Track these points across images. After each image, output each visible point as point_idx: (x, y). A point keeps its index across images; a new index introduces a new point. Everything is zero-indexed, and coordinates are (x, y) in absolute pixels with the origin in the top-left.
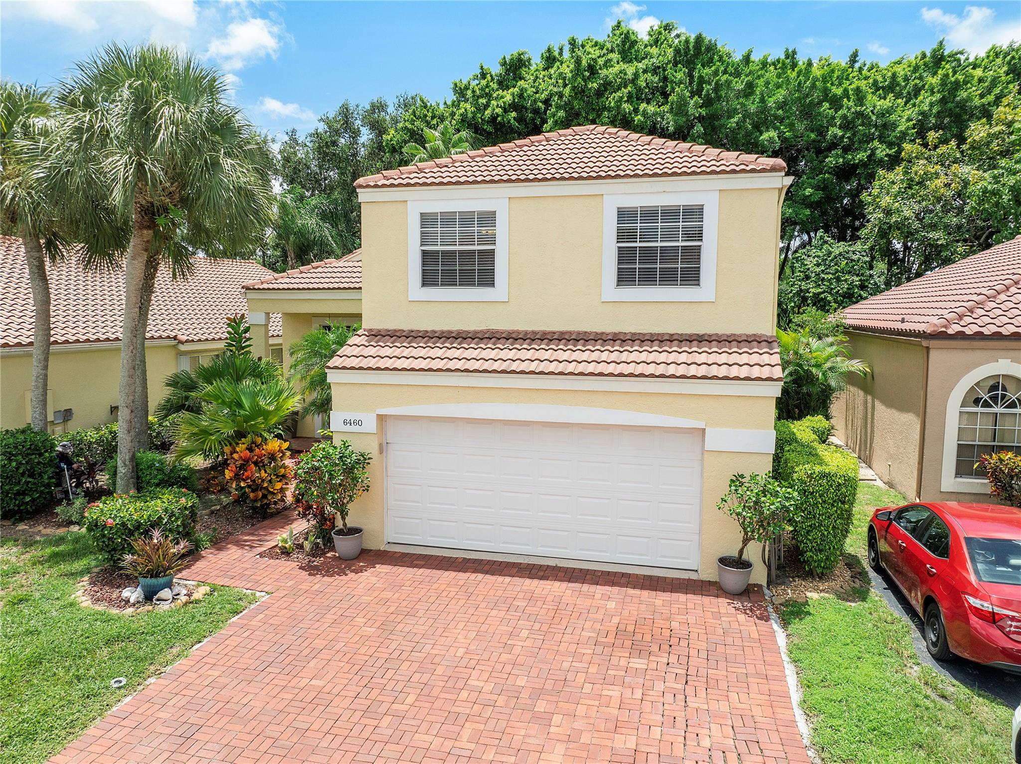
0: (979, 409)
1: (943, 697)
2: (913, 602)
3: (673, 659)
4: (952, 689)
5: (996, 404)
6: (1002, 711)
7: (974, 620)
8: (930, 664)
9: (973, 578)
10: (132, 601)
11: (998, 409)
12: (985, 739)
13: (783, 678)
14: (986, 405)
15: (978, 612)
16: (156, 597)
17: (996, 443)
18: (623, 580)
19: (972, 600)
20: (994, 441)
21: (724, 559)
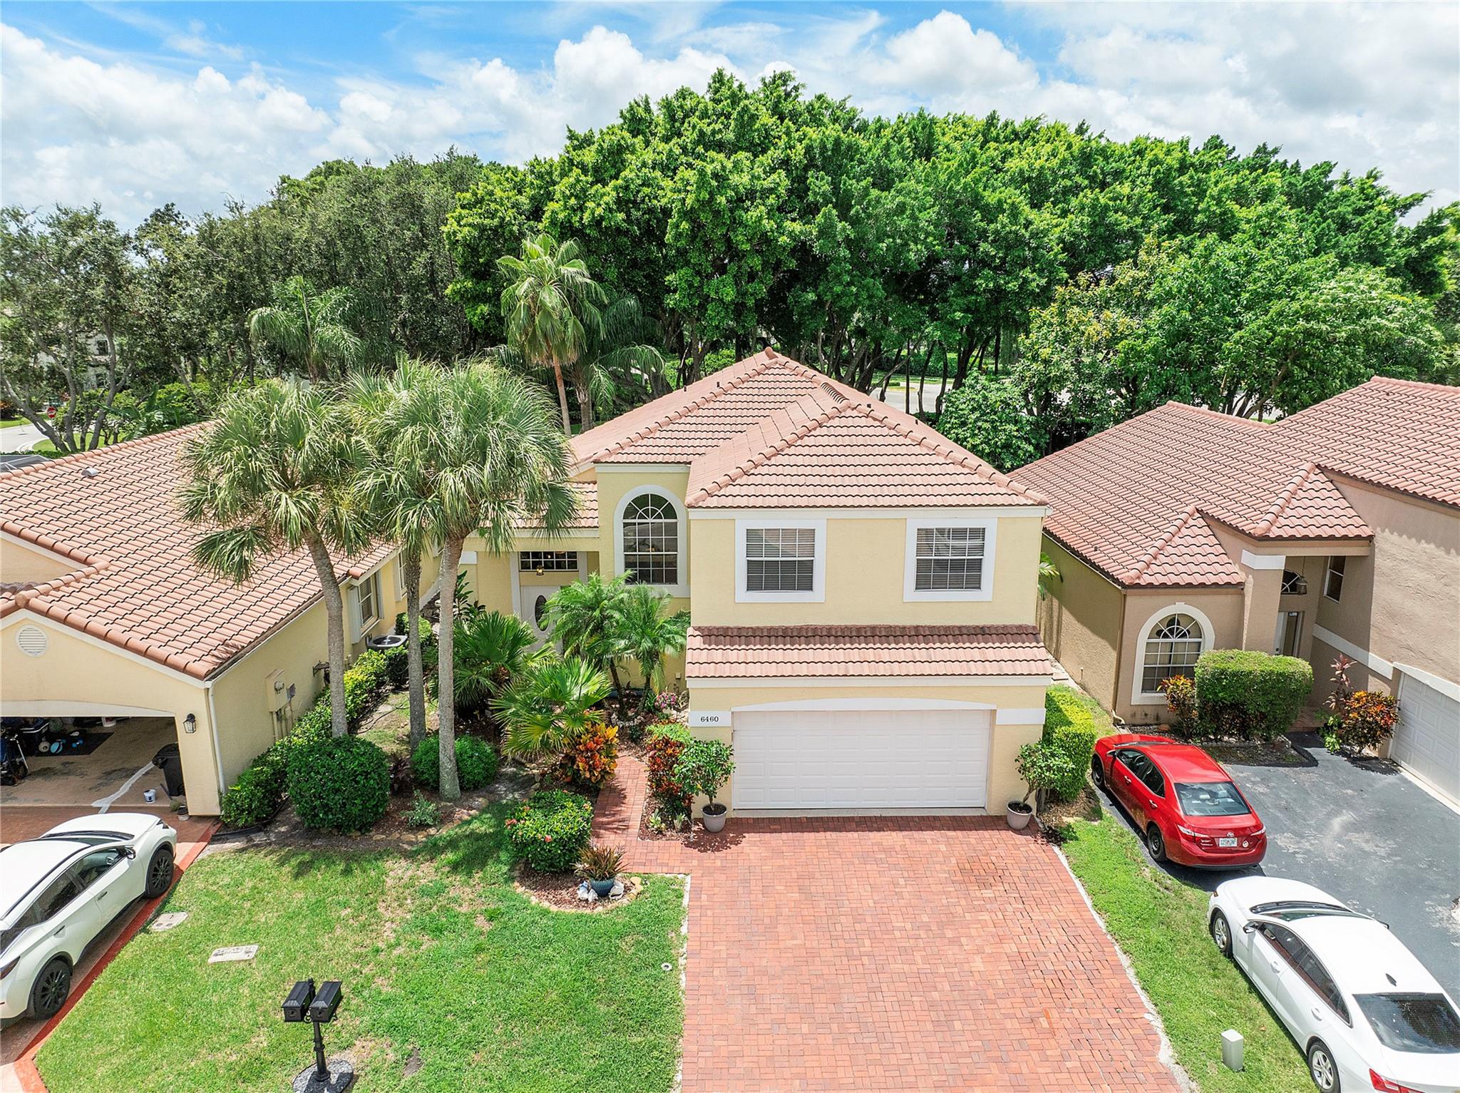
0: (1161, 640)
1: (1166, 888)
2: (1138, 822)
3: (1007, 887)
4: (1169, 882)
5: (1173, 635)
6: (1199, 893)
7: (1183, 840)
8: (1154, 865)
9: (1181, 813)
10: (590, 900)
11: (1173, 639)
12: (1193, 912)
13: (1076, 891)
14: (1166, 636)
15: (1186, 836)
16: (611, 894)
17: (1172, 665)
18: (938, 824)
19: (1182, 829)
20: (1170, 662)
21: (1011, 805)
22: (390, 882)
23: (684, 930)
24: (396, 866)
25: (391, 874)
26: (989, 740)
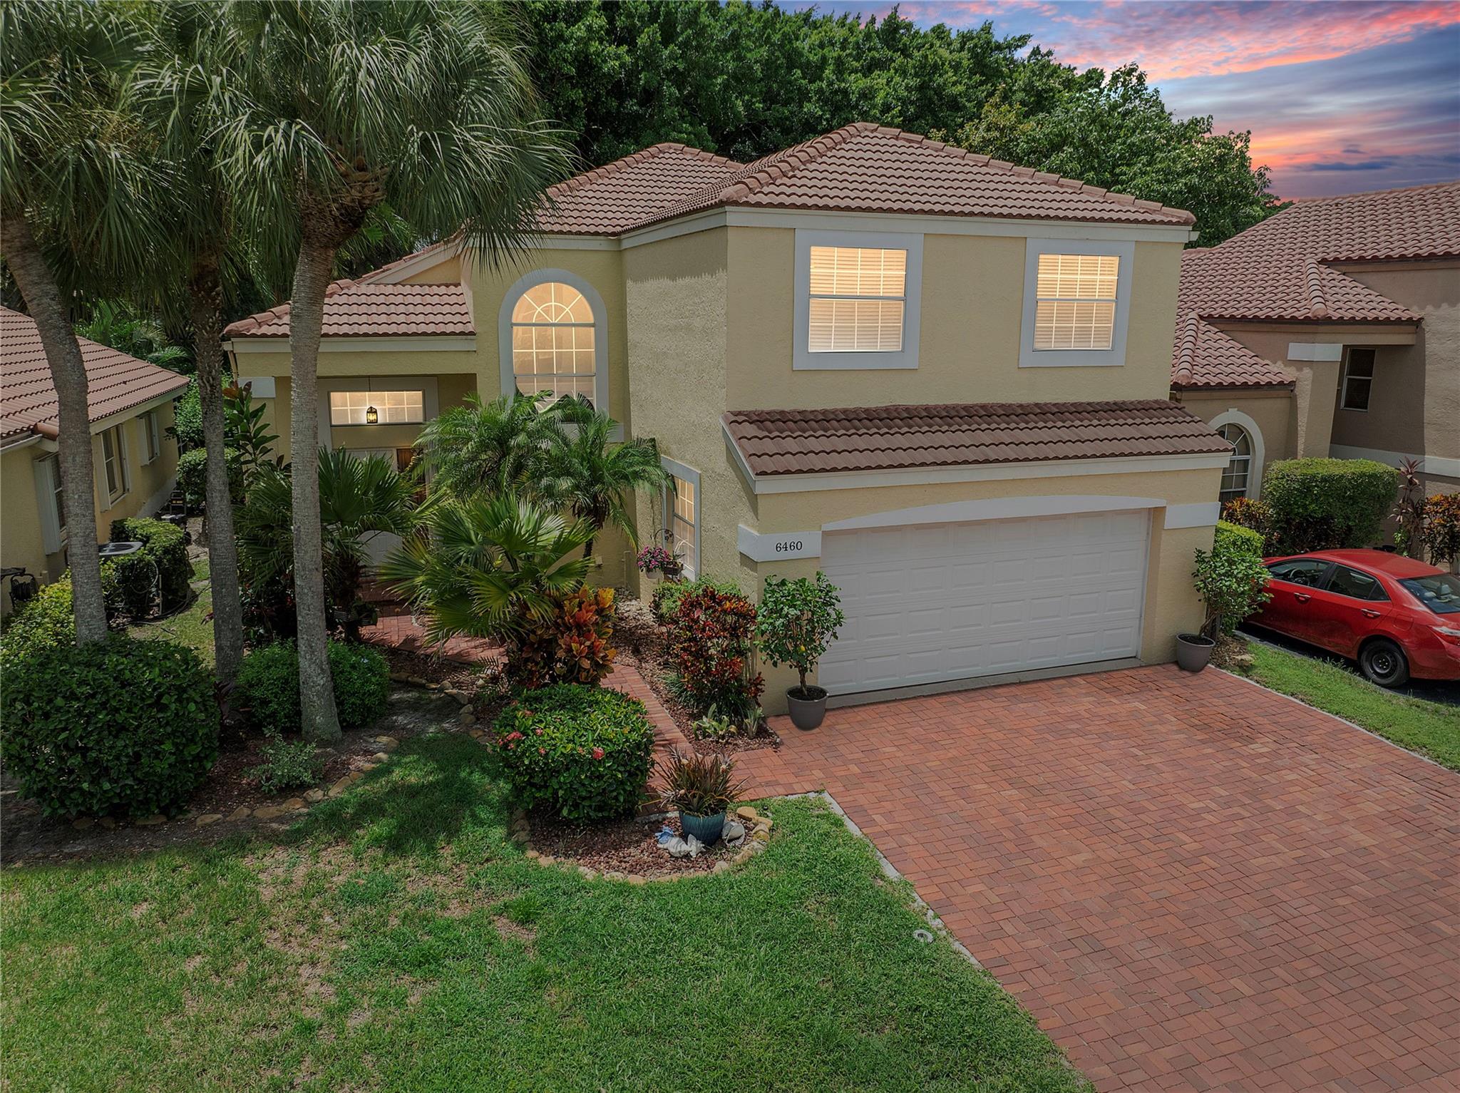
10: (695, 854)
15: (1446, 637)
16: (726, 838)
21: (1184, 637)
22: (267, 894)
23: (892, 873)
24: (267, 861)
25: (262, 877)
26: (1146, 556)
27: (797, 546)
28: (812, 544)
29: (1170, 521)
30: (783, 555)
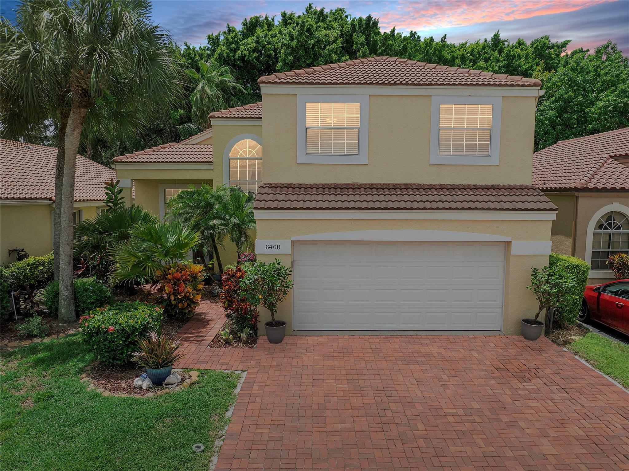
0: (602, 231)
5: (611, 228)
10: (143, 387)
11: (611, 231)
14: (606, 228)
16: (164, 383)
17: (610, 250)
20: (609, 248)
21: (525, 321)
23: (229, 414)
26: (504, 272)
27: (278, 247)
28: (286, 248)
29: (515, 249)
30: (269, 251)
